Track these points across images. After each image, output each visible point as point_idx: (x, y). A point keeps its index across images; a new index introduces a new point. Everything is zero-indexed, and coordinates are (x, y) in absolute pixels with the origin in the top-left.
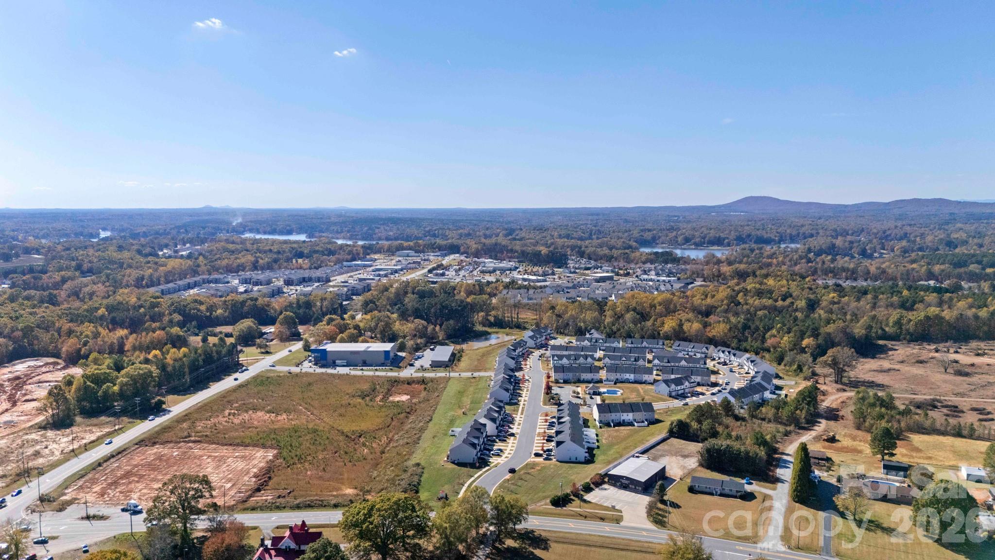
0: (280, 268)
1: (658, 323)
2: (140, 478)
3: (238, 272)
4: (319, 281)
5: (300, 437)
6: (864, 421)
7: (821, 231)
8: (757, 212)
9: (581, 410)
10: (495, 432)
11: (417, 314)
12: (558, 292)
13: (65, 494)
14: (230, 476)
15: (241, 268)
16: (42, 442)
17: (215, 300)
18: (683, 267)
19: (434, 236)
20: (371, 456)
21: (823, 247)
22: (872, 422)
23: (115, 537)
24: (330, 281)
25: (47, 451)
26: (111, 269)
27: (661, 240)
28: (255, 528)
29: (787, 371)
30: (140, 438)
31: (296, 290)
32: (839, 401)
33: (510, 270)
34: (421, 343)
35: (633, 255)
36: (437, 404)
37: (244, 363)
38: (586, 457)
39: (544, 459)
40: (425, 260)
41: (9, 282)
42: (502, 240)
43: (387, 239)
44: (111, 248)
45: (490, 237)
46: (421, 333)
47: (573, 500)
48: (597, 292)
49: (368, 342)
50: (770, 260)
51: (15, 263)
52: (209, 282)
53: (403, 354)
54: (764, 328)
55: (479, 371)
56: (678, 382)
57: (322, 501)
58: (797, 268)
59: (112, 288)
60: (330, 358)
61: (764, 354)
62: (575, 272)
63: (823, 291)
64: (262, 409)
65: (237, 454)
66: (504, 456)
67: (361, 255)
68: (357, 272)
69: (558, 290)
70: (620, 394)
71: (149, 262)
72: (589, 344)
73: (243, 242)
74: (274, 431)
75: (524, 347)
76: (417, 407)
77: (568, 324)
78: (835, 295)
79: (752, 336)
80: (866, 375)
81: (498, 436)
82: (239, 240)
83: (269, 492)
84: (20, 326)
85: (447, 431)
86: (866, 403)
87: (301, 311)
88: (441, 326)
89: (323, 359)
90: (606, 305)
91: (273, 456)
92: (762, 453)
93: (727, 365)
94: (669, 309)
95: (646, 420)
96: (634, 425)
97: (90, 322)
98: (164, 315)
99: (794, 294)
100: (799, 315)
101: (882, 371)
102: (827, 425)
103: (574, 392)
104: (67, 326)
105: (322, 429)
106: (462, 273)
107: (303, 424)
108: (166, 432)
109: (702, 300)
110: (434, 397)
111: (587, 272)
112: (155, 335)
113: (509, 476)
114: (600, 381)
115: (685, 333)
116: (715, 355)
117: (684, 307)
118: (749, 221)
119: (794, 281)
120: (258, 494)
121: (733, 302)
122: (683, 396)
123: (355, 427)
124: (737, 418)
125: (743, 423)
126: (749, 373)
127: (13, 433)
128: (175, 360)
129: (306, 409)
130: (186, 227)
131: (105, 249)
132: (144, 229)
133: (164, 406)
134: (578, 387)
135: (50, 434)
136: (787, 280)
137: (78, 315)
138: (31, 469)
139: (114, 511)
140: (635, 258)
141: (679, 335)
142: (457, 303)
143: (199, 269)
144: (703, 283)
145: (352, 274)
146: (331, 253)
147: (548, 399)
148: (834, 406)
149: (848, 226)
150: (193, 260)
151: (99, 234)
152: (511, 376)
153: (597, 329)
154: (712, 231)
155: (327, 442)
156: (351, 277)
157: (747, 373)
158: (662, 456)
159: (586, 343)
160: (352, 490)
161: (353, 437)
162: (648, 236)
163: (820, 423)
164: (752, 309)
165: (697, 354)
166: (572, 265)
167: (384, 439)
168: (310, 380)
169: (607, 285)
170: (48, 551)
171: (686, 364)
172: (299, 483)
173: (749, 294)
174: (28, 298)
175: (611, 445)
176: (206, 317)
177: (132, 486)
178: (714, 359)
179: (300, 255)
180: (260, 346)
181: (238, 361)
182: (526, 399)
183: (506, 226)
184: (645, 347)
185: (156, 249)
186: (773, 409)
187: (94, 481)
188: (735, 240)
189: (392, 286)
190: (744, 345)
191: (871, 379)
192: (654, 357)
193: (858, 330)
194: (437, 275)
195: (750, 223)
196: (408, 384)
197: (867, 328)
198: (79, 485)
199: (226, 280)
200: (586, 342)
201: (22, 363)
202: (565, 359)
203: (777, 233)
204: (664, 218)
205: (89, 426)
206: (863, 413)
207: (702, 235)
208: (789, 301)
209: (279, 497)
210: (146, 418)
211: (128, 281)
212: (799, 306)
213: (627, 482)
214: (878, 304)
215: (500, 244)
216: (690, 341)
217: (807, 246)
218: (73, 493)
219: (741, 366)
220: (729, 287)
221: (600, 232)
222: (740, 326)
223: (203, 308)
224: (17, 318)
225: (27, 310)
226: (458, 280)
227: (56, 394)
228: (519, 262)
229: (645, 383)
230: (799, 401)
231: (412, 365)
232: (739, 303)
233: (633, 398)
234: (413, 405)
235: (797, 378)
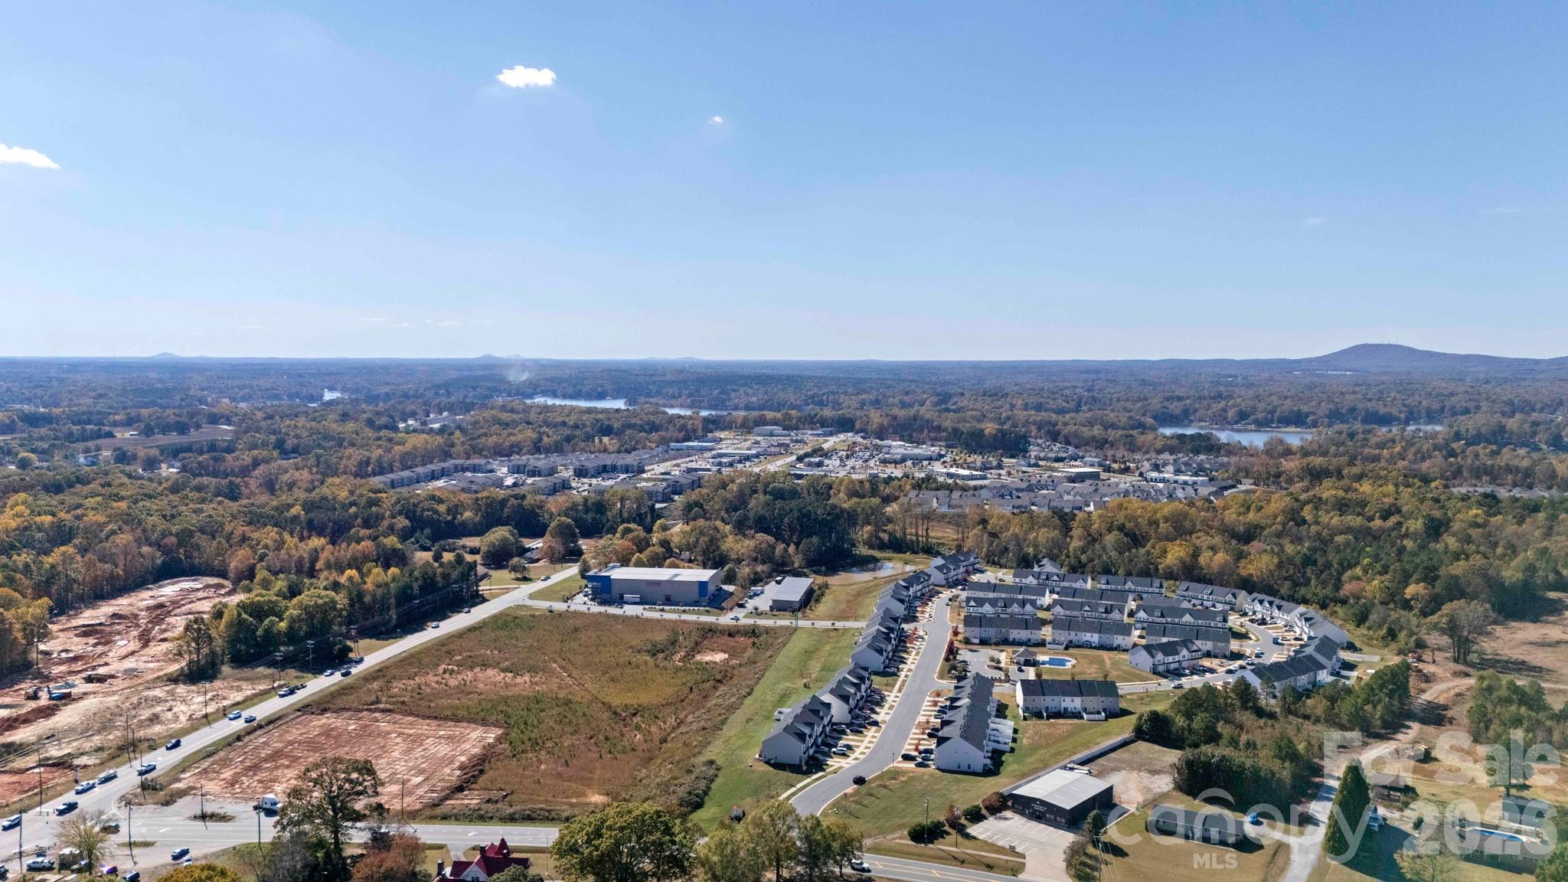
0: (574, 451)
1: (1156, 552)
2: (292, 762)
3: (509, 456)
4: (627, 472)
5: (543, 711)
6: (1487, 728)
7: (1484, 405)
8: (1374, 370)
9: (995, 690)
10: (848, 718)
11: (762, 525)
12: (1002, 496)
13: (179, 780)
14: (424, 765)
15: (515, 449)
16: (167, 701)
17: (464, 497)
18: (1225, 459)
19: (821, 404)
20: (645, 746)
21: (1484, 430)
22: (1500, 730)
23: (234, 848)
24: (643, 471)
25: (169, 715)
26: (324, 448)
27: (1198, 414)
28: (440, 847)
29: (1371, 638)
30: (305, 702)
31: (590, 485)
32: (1453, 692)
33: (930, 459)
34: (763, 572)
35: (1142, 438)
36: (765, 670)
37: (486, 594)
38: (985, 765)
39: (917, 765)
40: (797, 441)
41: (178, 464)
42: (927, 412)
43: (748, 408)
44: (331, 416)
45: (911, 406)
46: (764, 556)
47: (948, 833)
48: (1066, 497)
49: (677, 567)
50: (1377, 451)
51: (194, 436)
52: (464, 469)
53: (730, 588)
54: (1341, 564)
55: (846, 619)
56: (1169, 649)
57: (549, 811)
58: (1425, 466)
59: (319, 476)
60: (615, 591)
61: (1335, 609)
62: (1036, 465)
63: (1459, 505)
64: (496, 665)
65: (442, 733)
66: (853, 756)
67: (700, 433)
68: (687, 459)
69: (1003, 493)
70: (1071, 664)
71: (379, 439)
72: (1035, 582)
73: (527, 409)
74: (506, 700)
75: (926, 583)
76: (735, 672)
77: (1006, 549)
78: (1480, 511)
79: (1318, 577)
80: (1514, 651)
81: (848, 725)
82: (521, 407)
83: (476, 793)
84: (174, 529)
85: (772, 712)
86: (1494, 696)
87: (589, 517)
88: (797, 545)
89: (605, 591)
90: (1073, 519)
91: (495, 738)
92: (1285, 772)
93: (1266, 624)
94: (1181, 528)
95: (1105, 710)
96: (1082, 718)
97: (275, 525)
98: (383, 518)
99: (1405, 509)
100: (1409, 544)
101: (1543, 644)
102: (1421, 732)
103: (992, 660)
104: (242, 530)
105: (580, 700)
106: (851, 463)
107: (552, 690)
108: (345, 694)
109: (1239, 514)
110: (764, 657)
111: (1056, 465)
112: (360, 547)
113: (851, 788)
114: (1042, 644)
115: (1201, 569)
116: (1247, 607)
117: (1208, 526)
118: (1357, 385)
119: (1408, 486)
120: (460, 795)
121: (1292, 519)
122: (1177, 673)
123: (631, 699)
124: (1260, 713)
125: (1270, 722)
126: (1301, 640)
127: (129, 688)
128: (379, 586)
129: (562, 667)
130: (448, 387)
131: (324, 417)
132: (387, 389)
133: (351, 655)
134: (1002, 651)
135: (181, 689)
136: (1396, 485)
137: (261, 515)
138: (140, 741)
139: (244, 810)
140: (1143, 443)
141: (1191, 572)
142: (825, 509)
143: (454, 450)
144: (1254, 487)
145: (679, 461)
146: (654, 428)
147: (947, 669)
148: (1442, 700)
149: (1536, 395)
150: (446, 436)
151: (322, 396)
152: (891, 630)
153: (1053, 558)
154: (1288, 402)
155: (582, 720)
156: (678, 465)
157: (1296, 639)
158: (1117, 769)
159: (1031, 580)
160: (601, 797)
161: (624, 714)
162: (1176, 407)
163: (1409, 727)
164: (1325, 532)
165: (1217, 605)
166: (1033, 454)
167: (672, 721)
168: (578, 623)
169: (1086, 487)
170: (135, 863)
171: (1192, 620)
172: (524, 781)
173: (1323, 507)
174: (199, 489)
175: (1034, 749)
176: (447, 523)
177: (279, 773)
178: (1245, 614)
179: (607, 431)
180: (514, 569)
181: (477, 591)
182: (913, 667)
183: (939, 390)
184: (1130, 591)
185: (396, 419)
186: (1324, 701)
187: (225, 763)
188: (1327, 416)
189: (733, 481)
190: (1303, 591)
191: (1521, 657)
192: (1139, 608)
193: (1511, 573)
194: (810, 465)
195: (1358, 389)
196: (730, 635)
197: (1526, 570)
198: (203, 767)
199: (489, 467)
200: (1031, 578)
201: (173, 584)
202: (987, 605)
203: (1404, 405)
204: (1210, 379)
205: (239, 680)
206: (1485, 715)
207: (1269, 407)
208: (1393, 520)
209: (488, 801)
210: (321, 672)
211: (346, 466)
212: (1411, 530)
213: (1042, 809)
214: (1556, 529)
215: (922, 418)
216: (1210, 582)
217: (1455, 428)
218: (191, 779)
219: (1289, 627)
220: (1291, 494)
221: (1094, 399)
222: (1298, 560)
223: (442, 508)
224: (173, 517)
225: (192, 506)
226: (842, 474)
227: (197, 631)
228: (948, 446)
229: (1117, 649)
230: (1372, 690)
231: (742, 606)
232: (1304, 522)
233: (1092, 673)
234: (729, 670)
235: (1385, 651)
